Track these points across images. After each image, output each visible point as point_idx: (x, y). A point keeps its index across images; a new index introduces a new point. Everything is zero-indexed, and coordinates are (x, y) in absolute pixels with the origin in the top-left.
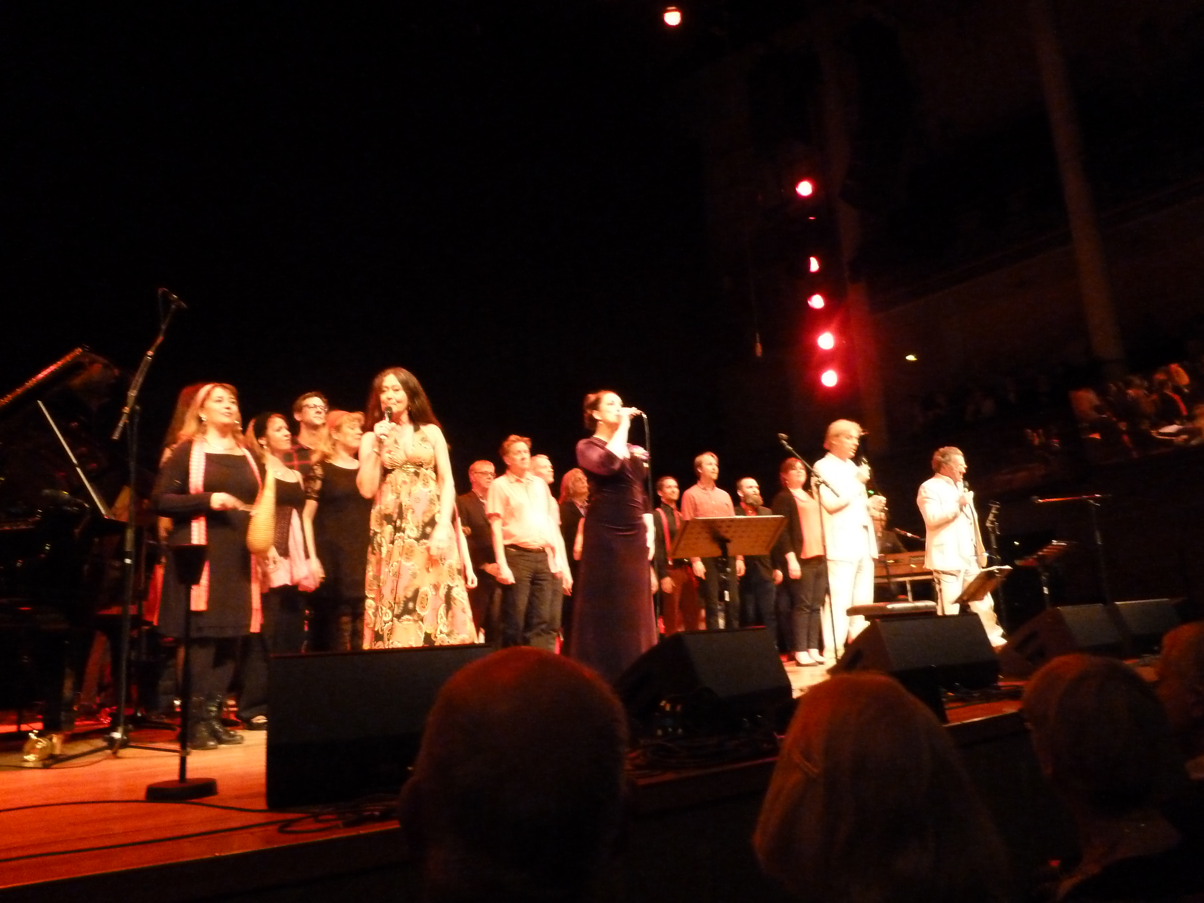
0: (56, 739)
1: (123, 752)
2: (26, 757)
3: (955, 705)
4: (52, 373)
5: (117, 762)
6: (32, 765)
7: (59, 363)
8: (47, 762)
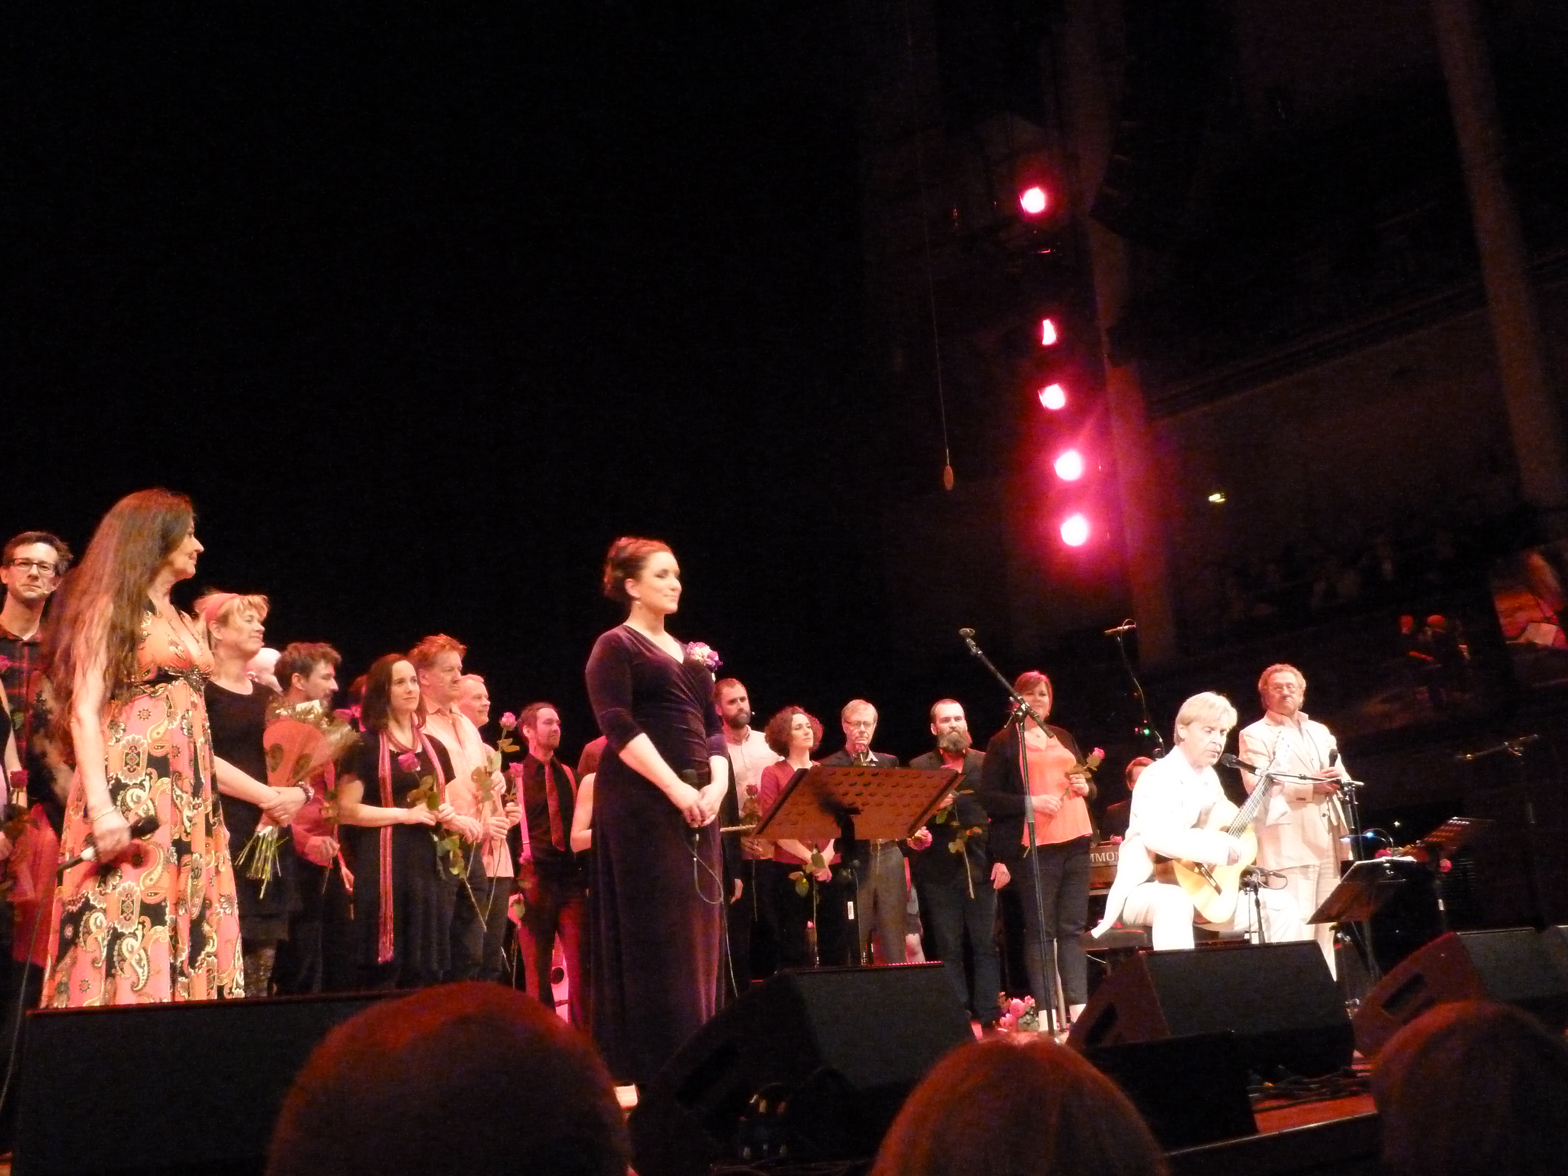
3: (1274, 1103)
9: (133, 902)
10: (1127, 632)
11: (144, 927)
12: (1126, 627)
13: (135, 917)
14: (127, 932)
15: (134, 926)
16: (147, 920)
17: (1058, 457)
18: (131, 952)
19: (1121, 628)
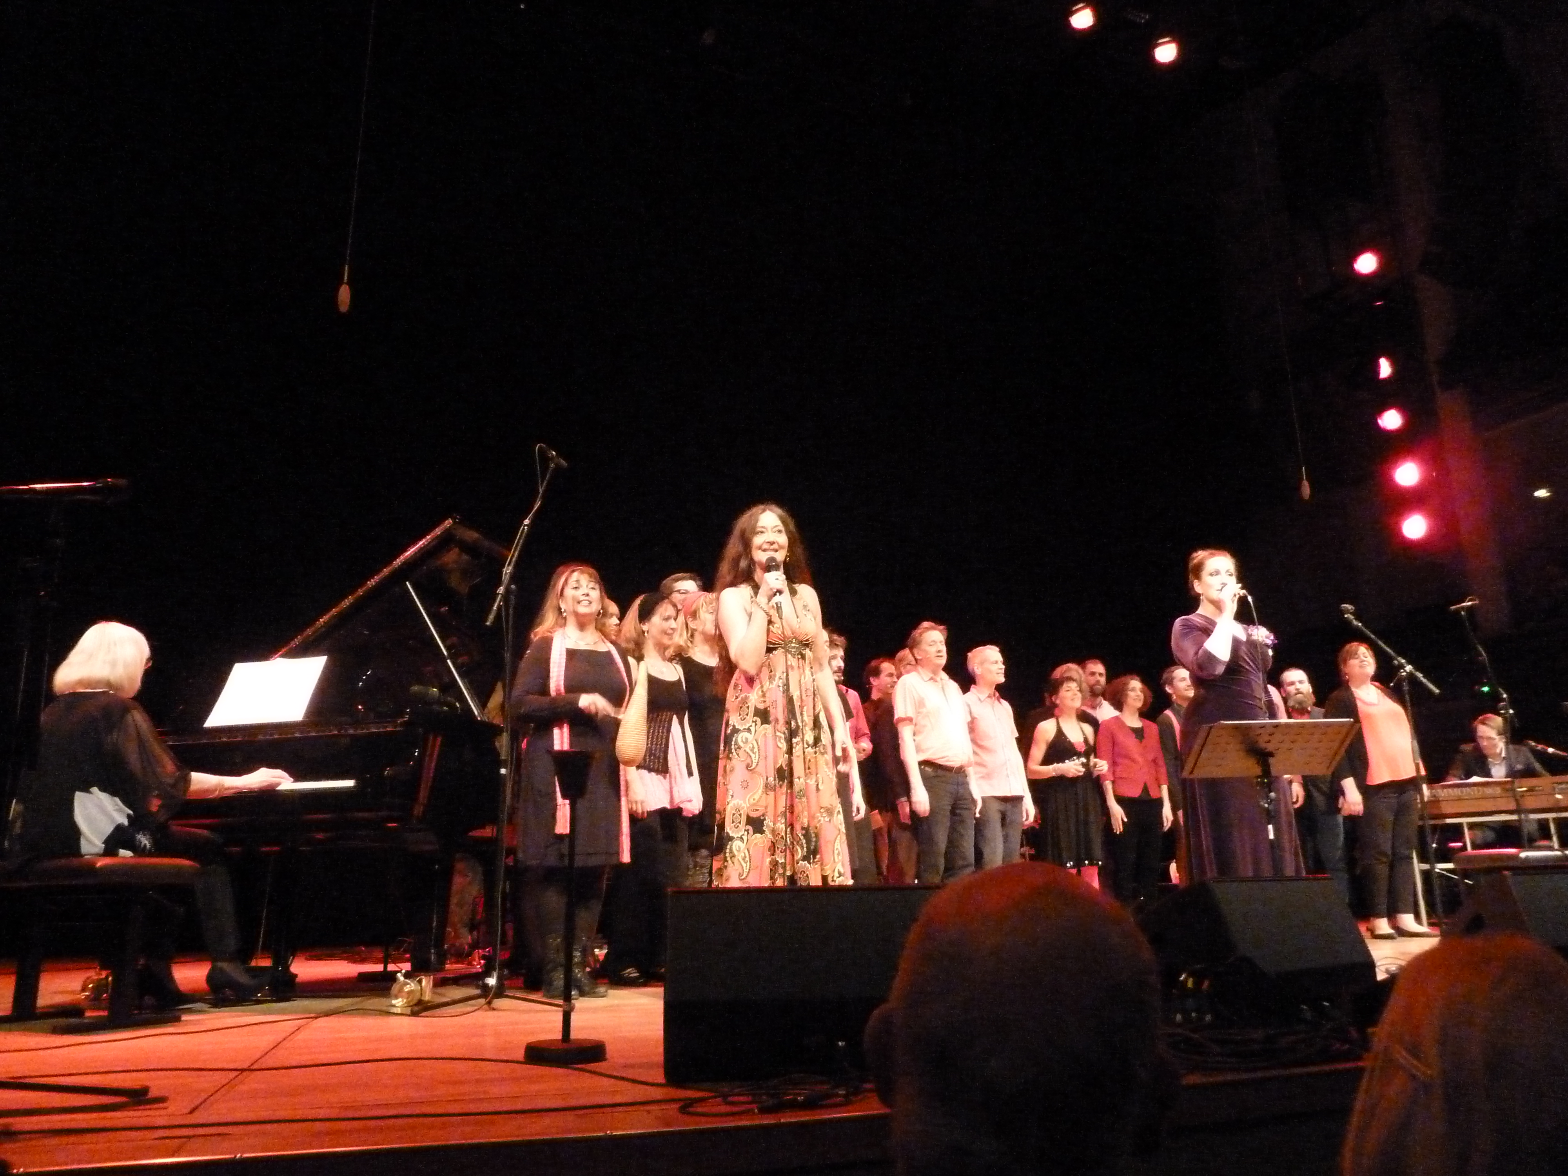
0: (427, 982)
1: (498, 1003)
2: (394, 1002)
4: (421, 549)
5: (491, 1013)
6: (399, 1011)
7: (428, 537)
8: (416, 1009)
9: (740, 815)
10: (1469, 608)
11: (748, 833)
12: (1470, 603)
13: (742, 826)
14: (736, 837)
15: (741, 833)
16: (750, 829)
17: (1399, 467)
18: (738, 851)
19: (1464, 604)
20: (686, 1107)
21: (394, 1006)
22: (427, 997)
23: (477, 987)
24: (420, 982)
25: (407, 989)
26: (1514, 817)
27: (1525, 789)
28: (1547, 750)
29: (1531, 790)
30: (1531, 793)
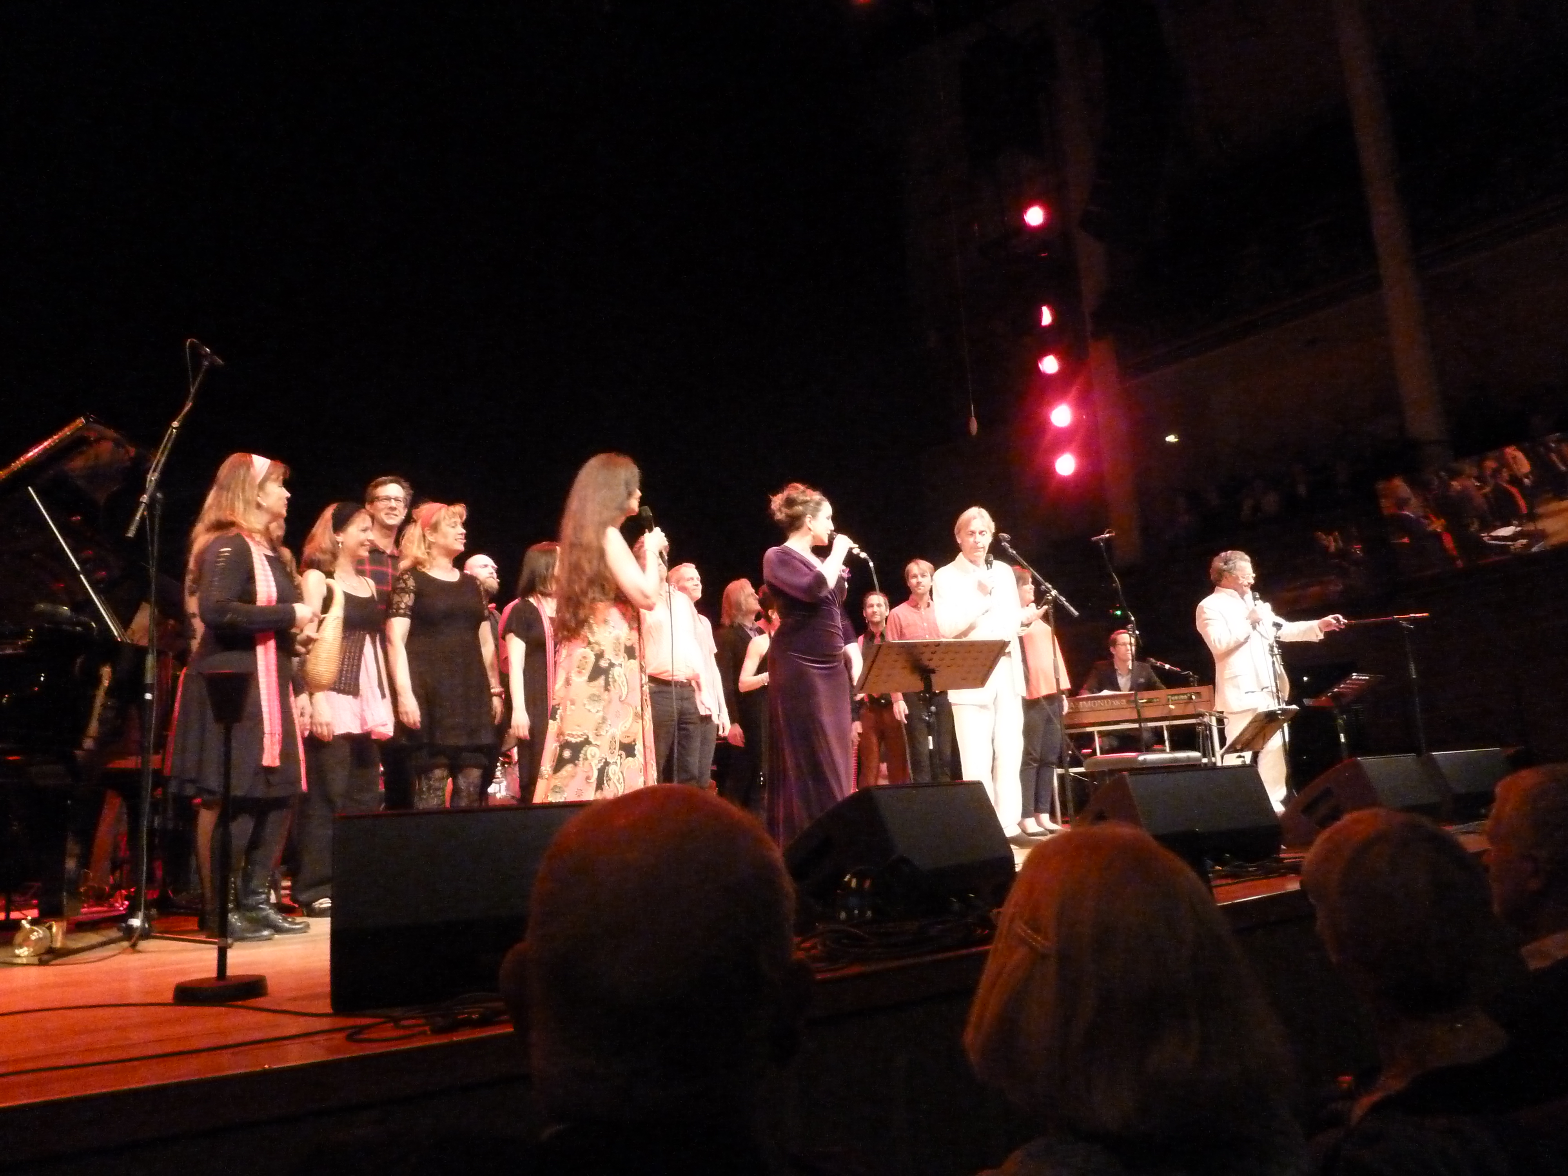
0: (56, 928)
1: (143, 944)
2: (17, 952)
3: (1224, 882)
4: (45, 450)
5: (136, 956)
6: (25, 961)
7: (55, 437)
8: (45, 957)
9: (615, 742)
10: (1107, 539)
11: (621, 758)
12: (1107, 535)
13: (617, 752)
14: (611, 762)
15: (616, 758)
16: (623, 754)
17: (1054, 409)
18: (614, 774)
19: (1103, 536)
20: (353, 1036)
21: (19, 956)
22: (58, 944)
23: (119, 929)
24: (50, 928)
25: (34, 937)
26: (1136, 726)
27: (1145, 701)
28: (1164, 666)
29: (1150, 701)
30: (1151, 704)
